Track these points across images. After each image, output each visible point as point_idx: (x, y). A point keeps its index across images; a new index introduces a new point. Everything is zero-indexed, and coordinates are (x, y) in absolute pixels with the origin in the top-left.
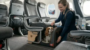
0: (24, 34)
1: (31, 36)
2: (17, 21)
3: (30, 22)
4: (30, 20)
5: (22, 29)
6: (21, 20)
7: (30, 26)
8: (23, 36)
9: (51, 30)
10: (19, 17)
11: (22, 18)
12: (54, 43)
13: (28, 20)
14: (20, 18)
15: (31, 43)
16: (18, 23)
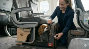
0: (12, 34)
1: (22, 35)
2: (3, 18)
3: (20, 16)
4: (19, 13)
5: (9, 29)
6: (7, 17)
7: (20, 22)
8: (10, 36)
9: (47, 29)
10: (6, 13)
11: (10, 15)
12: (53, 43)
13: (17, 14)
14: (7, 15)
15: (21, 44)
16: (4, 20)
